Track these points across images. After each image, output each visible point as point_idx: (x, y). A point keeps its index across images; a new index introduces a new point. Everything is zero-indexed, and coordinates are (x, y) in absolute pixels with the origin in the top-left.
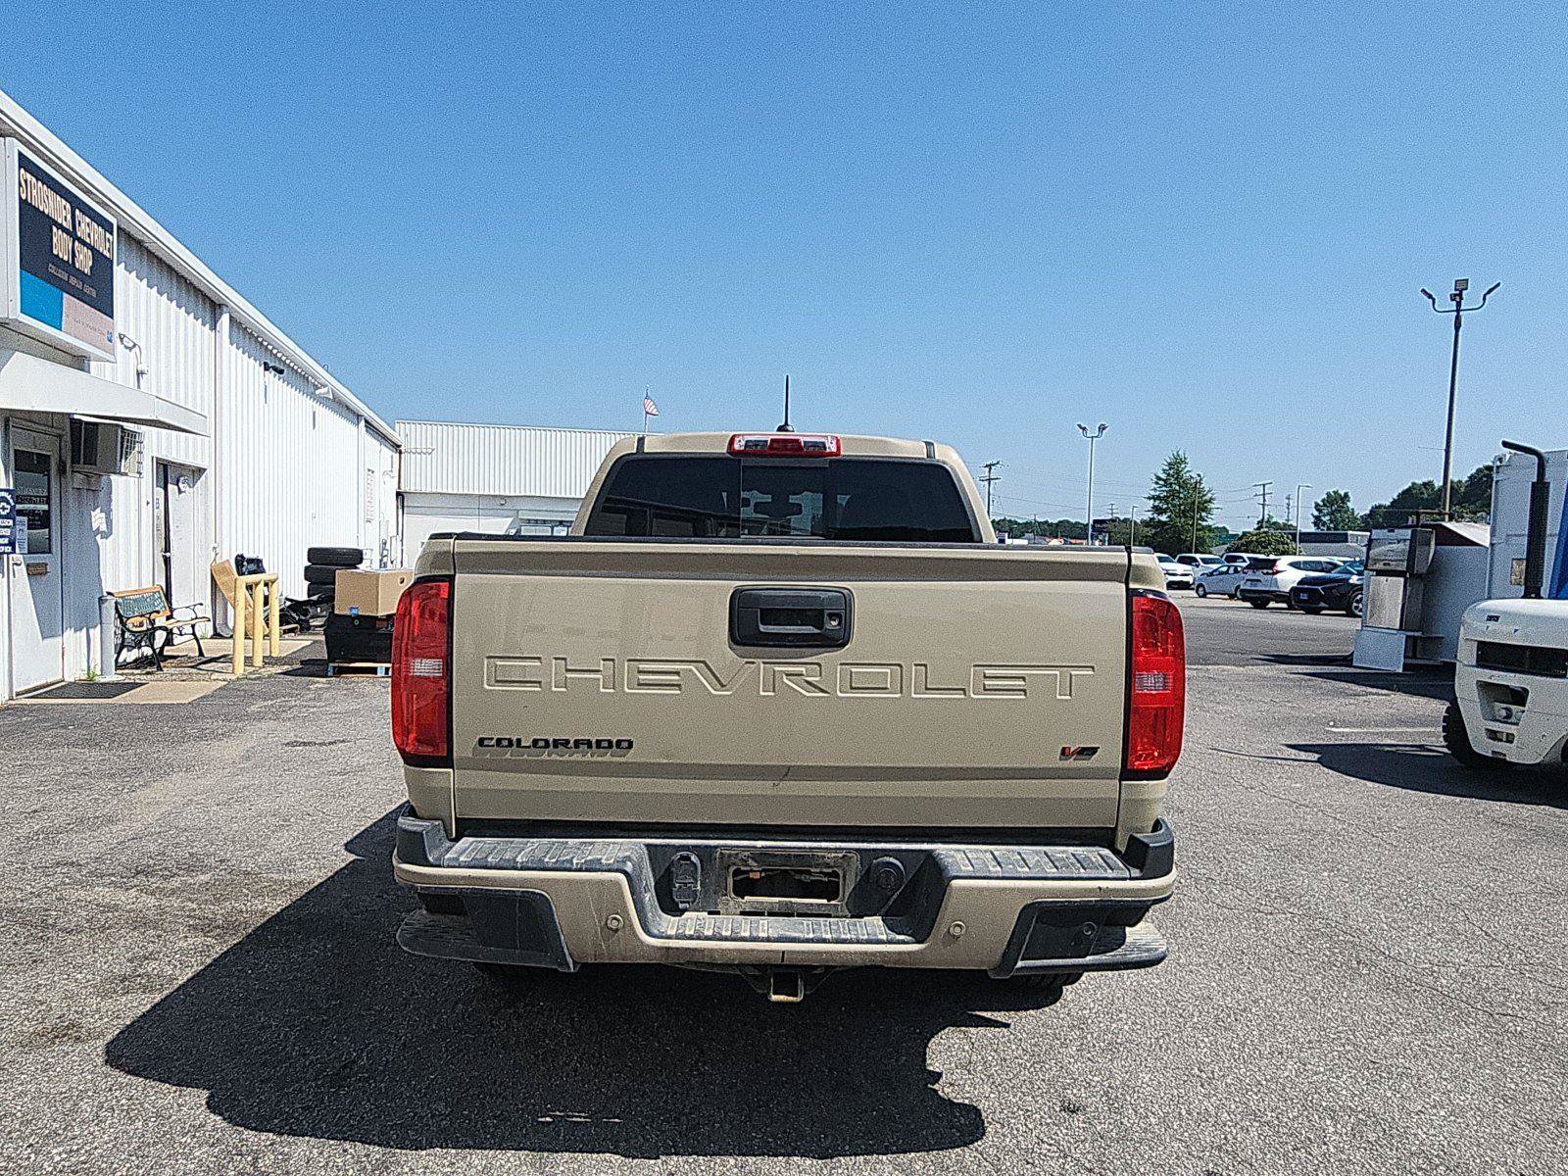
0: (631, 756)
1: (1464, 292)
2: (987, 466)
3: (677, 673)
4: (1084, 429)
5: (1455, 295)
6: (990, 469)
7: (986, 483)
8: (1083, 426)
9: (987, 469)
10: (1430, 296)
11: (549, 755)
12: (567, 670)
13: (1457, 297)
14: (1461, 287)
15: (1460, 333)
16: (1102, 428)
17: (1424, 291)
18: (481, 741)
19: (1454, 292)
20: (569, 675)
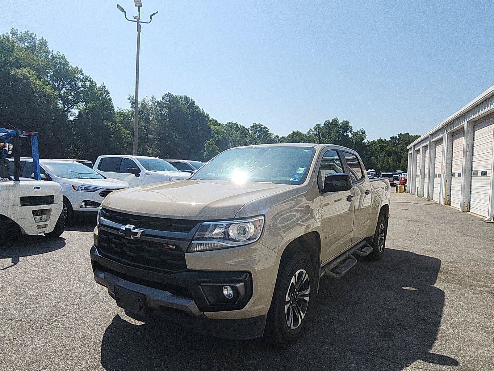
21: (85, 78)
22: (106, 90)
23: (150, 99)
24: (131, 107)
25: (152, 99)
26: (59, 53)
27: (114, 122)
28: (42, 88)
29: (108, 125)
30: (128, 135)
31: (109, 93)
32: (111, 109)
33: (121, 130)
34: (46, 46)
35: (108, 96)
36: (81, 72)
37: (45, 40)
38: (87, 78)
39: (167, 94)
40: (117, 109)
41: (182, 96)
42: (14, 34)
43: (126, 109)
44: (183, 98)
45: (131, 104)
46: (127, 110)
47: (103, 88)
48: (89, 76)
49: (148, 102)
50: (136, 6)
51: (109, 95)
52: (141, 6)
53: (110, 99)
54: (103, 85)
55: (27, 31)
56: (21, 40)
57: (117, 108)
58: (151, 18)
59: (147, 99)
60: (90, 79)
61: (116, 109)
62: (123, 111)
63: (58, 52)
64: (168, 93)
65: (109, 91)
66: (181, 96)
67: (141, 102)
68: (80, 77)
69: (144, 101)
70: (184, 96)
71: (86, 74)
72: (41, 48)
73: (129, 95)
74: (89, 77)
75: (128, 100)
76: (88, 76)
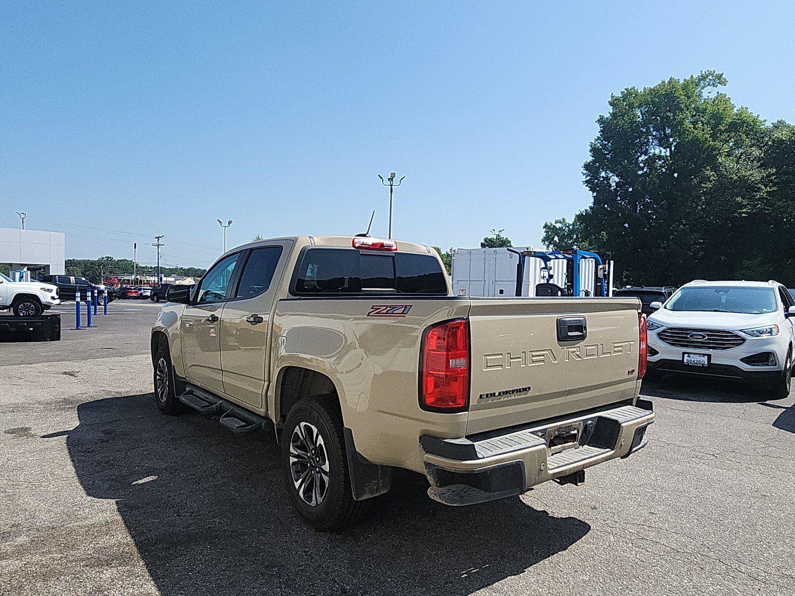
0: (530, 394)
1: (394, 178)
2: (156, 238)
3: (543, 355)
4: (220, 222)
5: (390, 179)
6: (159, 239)
7: (157, 247)
8: (220, 220)
9: (157, 239)
10: (381, 178)
11: (504, 398)
12: (511, 358)
13: (391, 179)
14: (393, 175)
15: (393, 195)
16: (230, 223)
17: (379, 175)
18: (481, 397)
19: (390, 177)
20: (511, 361)
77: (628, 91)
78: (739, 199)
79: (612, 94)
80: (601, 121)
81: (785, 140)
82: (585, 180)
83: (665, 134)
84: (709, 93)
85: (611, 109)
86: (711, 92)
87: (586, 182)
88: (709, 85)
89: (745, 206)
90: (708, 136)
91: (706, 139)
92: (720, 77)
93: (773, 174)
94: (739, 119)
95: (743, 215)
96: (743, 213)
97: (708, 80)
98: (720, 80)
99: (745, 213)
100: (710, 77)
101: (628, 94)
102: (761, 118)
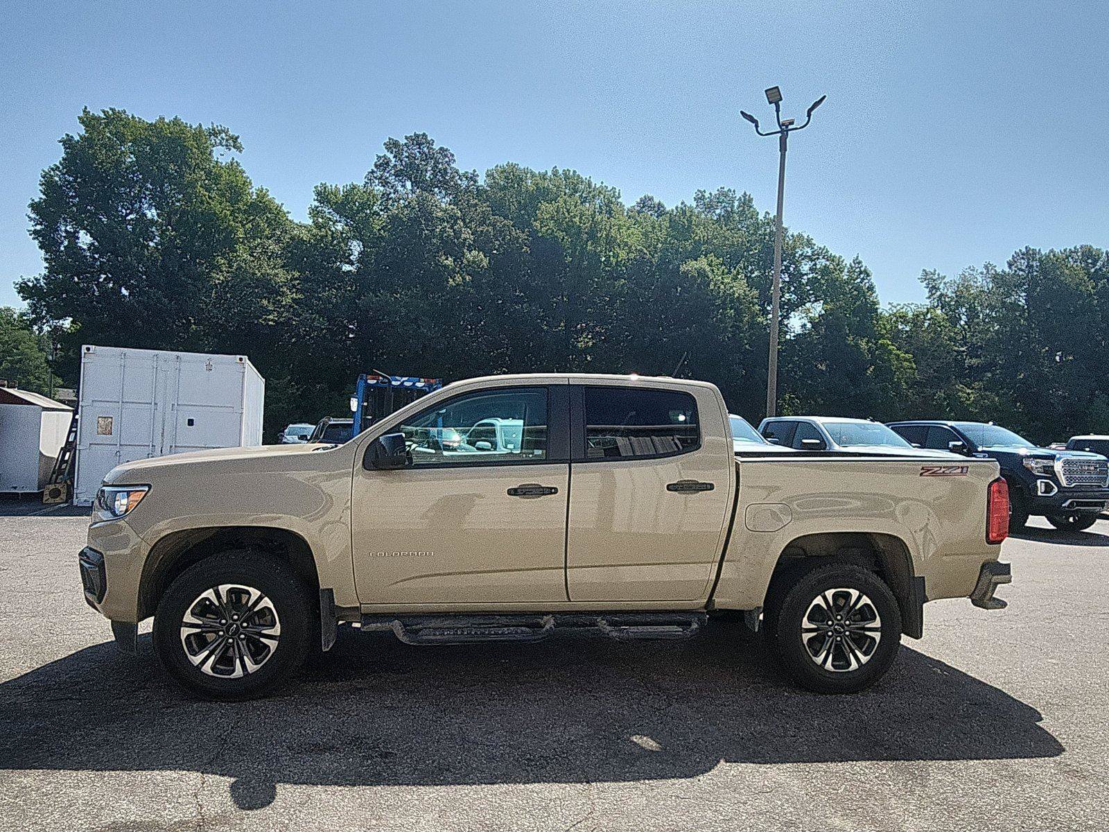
21: (816, 252)
22: (863, 269)
23: (979, 271)
24: (929, 298)
25: (985, 272)
26: (769, 214)
27: (874, 337)
28: (728, 287)
29: (857, 345)
30: (907, 364)
31: (868, 275)
32: (872, 308)
33: (890, 352)
34: (751, 207)
35: (866, 281)
36: (809, 243)
37: (749, 196)
38: (820, 251)
39: (1024, 250)
40: (890, 306)
41: (1075, 248)
42: (700, 198)
43: (913, 304)
44: (1079, 254)
45: (928, 290)
46: (913, 306)
47: (857, 266)
48: (825, 247)
49: (975, 280)
50: (770, 103)
51: (868, 278)
52: (781, 99)
53: (871, 288)
54: (857, 259)
55: (721, 188)
56: (709, 207)
57: (890, 303)
58: (809, 115)
59: (971, 272)
60: (827, 252)
61: (884, 308)
62: (904, 310)
63: (767, 213)
64: (1026, 248)
65: (870, 269)
66: (1073, 249)
67: (955, 282)
68: (807, 252)
69: (964, 278)
70: (1081, 247)
71: (818, 243)
72: (742, 213)
73: (924, 270)
74: (824, 249)
75: (922, 282)
76: (822, 247)
77: (114, 113)
78: (265, 302)
79: (86, 108)
80: (68, 142)
81: (306, 241)
82: (33, 229)
83: (162, 191)
84: (221, 155)
85: (82, 130)
86: (223, 155)
87: (35, 232)
88: (221, 144)
89: (270, 312)
90: (228, 213)
91: (226, 216)
92: (235, 139)
93: (296, 279)
94: (261, 202)
95: (270, 323)
96: (269, 320)
97: (219, 138)
98: (234, 143)
99: (272, 320)
100: (223, 135)
101: (114, 118)
102: (285, 209)
